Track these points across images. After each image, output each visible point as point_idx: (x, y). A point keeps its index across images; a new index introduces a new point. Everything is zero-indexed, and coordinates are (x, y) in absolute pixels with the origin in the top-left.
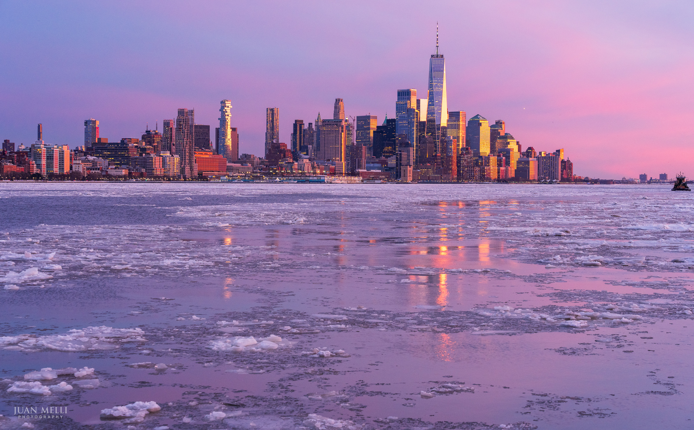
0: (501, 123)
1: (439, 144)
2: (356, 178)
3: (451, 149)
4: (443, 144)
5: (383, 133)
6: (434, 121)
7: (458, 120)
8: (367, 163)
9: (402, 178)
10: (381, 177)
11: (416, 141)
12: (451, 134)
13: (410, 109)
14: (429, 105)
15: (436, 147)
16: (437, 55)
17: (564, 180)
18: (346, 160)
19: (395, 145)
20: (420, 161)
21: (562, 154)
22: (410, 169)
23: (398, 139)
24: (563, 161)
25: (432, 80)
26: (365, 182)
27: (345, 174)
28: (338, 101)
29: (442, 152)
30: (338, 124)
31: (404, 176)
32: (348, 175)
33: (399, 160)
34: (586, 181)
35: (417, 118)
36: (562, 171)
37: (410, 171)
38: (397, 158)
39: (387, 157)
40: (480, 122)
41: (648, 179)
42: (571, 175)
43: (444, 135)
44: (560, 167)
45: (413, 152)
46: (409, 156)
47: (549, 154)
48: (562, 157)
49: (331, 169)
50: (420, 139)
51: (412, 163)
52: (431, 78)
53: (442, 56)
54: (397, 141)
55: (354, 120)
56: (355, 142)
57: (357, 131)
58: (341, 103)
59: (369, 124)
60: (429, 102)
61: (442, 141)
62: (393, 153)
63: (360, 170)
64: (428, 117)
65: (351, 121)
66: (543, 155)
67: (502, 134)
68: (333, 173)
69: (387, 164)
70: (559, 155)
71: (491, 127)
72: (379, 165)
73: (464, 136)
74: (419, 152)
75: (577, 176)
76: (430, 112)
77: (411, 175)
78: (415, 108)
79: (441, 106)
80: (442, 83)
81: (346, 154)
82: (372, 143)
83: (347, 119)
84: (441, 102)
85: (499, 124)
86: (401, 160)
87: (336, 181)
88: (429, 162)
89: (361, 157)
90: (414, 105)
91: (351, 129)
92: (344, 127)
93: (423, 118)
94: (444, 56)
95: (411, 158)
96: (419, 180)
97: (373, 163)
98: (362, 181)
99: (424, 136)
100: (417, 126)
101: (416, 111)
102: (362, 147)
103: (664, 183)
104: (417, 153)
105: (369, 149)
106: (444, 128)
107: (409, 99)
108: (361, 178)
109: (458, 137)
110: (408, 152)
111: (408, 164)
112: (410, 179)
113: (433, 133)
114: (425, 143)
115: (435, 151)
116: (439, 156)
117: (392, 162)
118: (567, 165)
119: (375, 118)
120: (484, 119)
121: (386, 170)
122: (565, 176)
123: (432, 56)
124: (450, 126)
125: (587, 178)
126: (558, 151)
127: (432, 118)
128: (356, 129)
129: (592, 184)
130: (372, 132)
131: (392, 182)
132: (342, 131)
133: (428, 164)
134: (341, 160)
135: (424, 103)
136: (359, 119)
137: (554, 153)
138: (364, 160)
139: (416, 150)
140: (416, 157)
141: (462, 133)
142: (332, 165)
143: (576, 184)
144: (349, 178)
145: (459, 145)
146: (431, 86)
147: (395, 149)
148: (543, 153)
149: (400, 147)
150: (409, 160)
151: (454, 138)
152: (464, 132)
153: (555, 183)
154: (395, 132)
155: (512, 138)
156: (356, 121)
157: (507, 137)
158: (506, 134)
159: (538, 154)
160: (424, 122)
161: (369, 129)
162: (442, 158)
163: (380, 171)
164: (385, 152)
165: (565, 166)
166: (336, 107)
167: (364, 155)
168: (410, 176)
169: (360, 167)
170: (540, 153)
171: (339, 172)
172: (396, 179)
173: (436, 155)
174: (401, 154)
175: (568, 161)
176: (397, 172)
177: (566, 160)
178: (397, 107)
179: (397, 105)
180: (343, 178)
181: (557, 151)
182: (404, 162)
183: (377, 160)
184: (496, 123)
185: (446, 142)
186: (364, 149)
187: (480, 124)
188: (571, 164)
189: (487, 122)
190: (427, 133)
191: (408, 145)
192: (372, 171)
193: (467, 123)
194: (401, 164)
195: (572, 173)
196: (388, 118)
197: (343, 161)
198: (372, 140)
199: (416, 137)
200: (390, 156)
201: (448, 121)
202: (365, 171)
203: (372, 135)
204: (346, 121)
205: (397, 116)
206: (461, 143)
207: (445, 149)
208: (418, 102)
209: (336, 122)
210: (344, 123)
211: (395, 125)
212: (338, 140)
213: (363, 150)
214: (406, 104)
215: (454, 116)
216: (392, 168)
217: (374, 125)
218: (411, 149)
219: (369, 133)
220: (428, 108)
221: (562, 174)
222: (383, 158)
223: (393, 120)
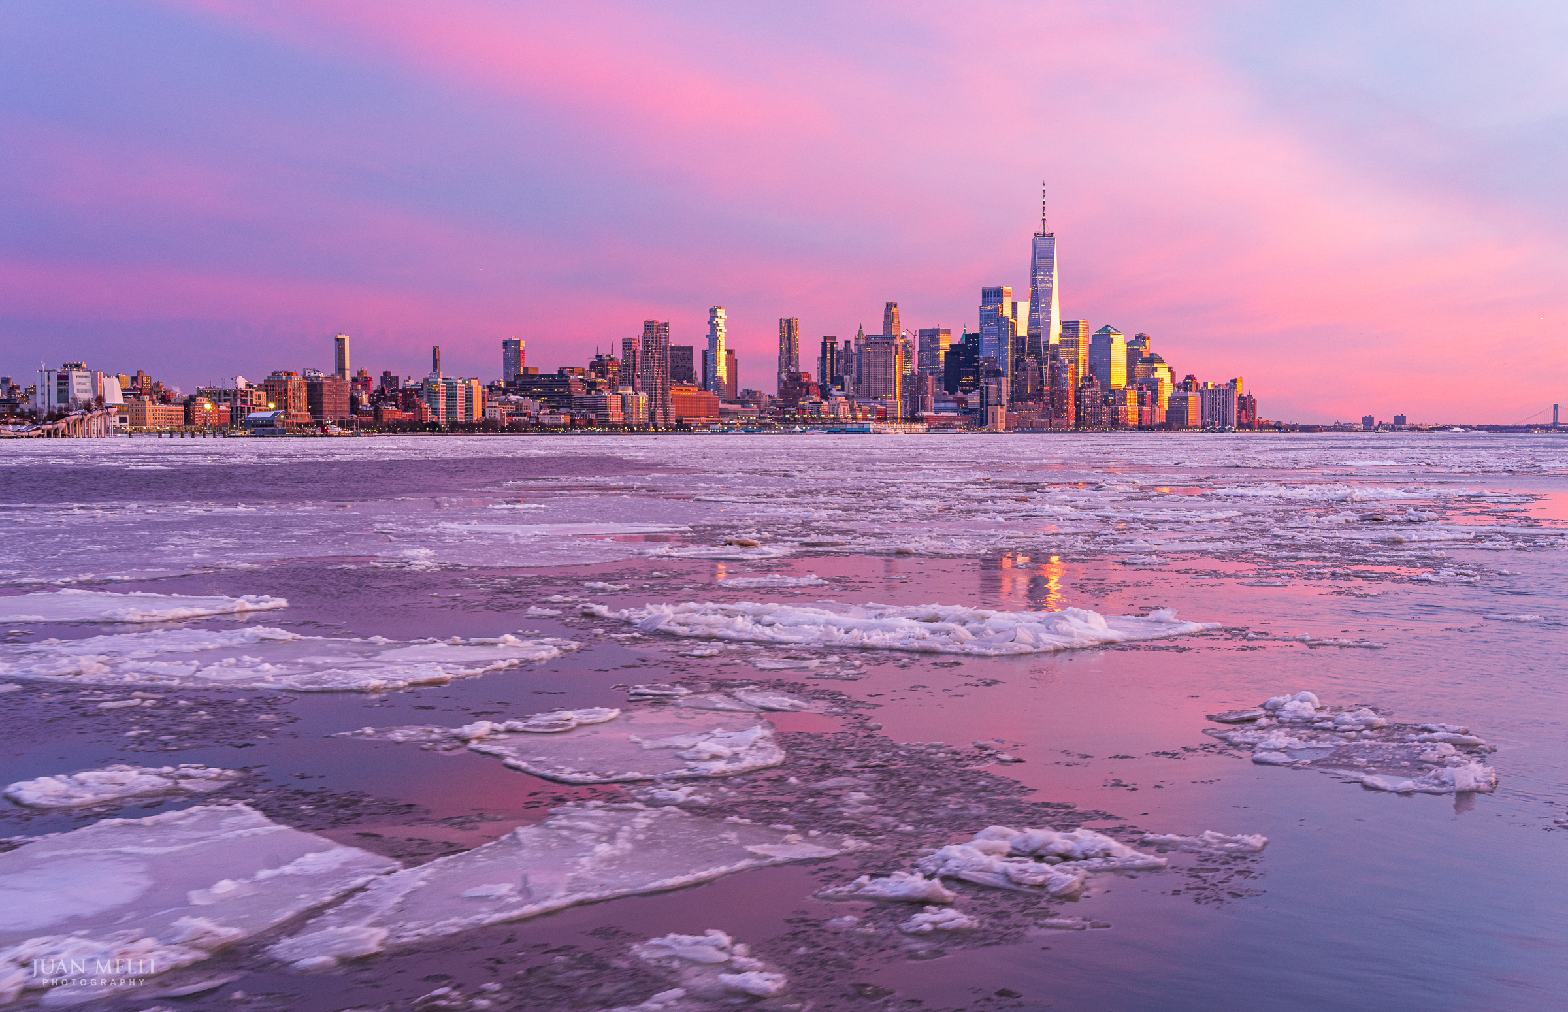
0: (1144, 338)
1: (1047, 372)
2: (919, 426)
3: (1066, 379)
4: (1054, 372)
5: (959, 355)
6: (1038, 336)
7: (1077, 335)
8: (935, 401)
9: (990, 424)
10: (956, 423)
11: (1012, 366)
12: (1065, 355)
13: (1002, 317)
14: (1031, 311)
15: (1042, 376)
16: (1044, 233)
17: (1242, 426)
18: (902, 397)
19: (978, 375)
20: (1018, 397)
21: (1239, 385)
22: (1001, 411)
23: (982, 364)
24: (1241, 397)
25: (1035, 272)
26: (932, 431)
27: (901, 419)
28: (890, 306)
29: (1052, 384)
30: (890, 341)
31: (993, 422)
32: (906, 420)
33: (985, 397)
34: (1278, 427)
35: (1013, 331)
36: (1240, 412)
37: (1002, 413)
38: (981, 393)
39: (966, 392)
40: (1112, 336)
41: (1376, 423)
42: (1254, 419)
43: (1055, 357)
44: (1236, 406)
45: (1006, 384)
46: (999, 390)
47: (1219, 385)
48: (1240, 389)
49: (879, 413)
50: (1018, 364)
51: (1004, 402)
52: (1034, 268)
53: (1051, 235)
54: (982, 368)
55: (915, 336)
56: (917, 370)
57: (919, 352)
58: (894, 310)
59: (938, 341)
60: (1031, 306)
61: (1052, 367)
62: (975, 386)
63: (924, 414)
64: (1029, 330)
65: (910, 338)
66: (1210, 388)
67: (1146, 355)
68: (883, 418)
69: (966, 403)
70: (1235, 388)
71: (1129, 344)
72: (954, 405)
73: (1086, 358)
74: (1016, 385)
75: (1263, 420)
76: (1033, 322)
77: (1004, 420)
78: (1010, 316)
79: (1050, 312)
80: (1052, 276)
81: (903, 389)
82: (943, 370)
83: (904, 333)
84: (1049, 306)
85: (1140, 339)
86: (987, 397)
87: (887, 430)
88: (1031, 400)
89: (926, 393)
90: (1007, 311)
91: (910, 349)
92: (900, 347)
93: (1022, 331)
94: (1055, 235)
95: (1004, 394)
96: (1016, 427)
97: (944, 402)
98: (928, 430)
99: (1023, 360)
100: (1012, 343)
101: (1011, 320)
102: (927, 377)
103: (1400, 429)
104: (1012, 386)
105: (939, 379)
106: (1054, 346)
107: (1001, 302)
108: (926, 426)
109: (1077, 361)
110: (999, 384)
111: (999, 403)
112: (1001, 426)
113: (1038, 356)
114: (1024, 369)
115: (1042, 382)
116: (1047, 390)
117: (974, 400)
118: (1247, 403)
119: (948, 332)
120: (1118, 332)
121: (965, 413)
122: (1244, 421)
123: (1036, 235)
124: (1064, 344)
125: (1279, 422)
126: (1234, 381)
127: (1036, 331)
128: (917, 349)
129: (1287, 432)
130: (942, 353)
131: (974, 432)
132: (897, 353)
133: (1030, 403)
134: (895, 398)
135: (1024, 308)
136: (923, 333)
137: (1227, 385)
138: (930, 398)
139: (1012, 381)
140: (1012, 392)
141: (1083, 355)
142: (882, 405)
143: (1261, 432)
144: (908, 425)
145: (1077, 373)
146: (1034, 282)
147: (978, 379)
148: (1209, 384)
149: (986, 377)
150: (1000, 396)
151: (1070, 361)
152: (1086, 352)
153: (1230, 430)
154: (978, 354)
155: (1161, 361)
156: (917, 338)
157: (1152, 359)
158: (1153, 355)
159: (1201, 386)
160: (1023, 338)
161: (938, 349)
162: (1052, 394)
163: (956, 414)
164: (962, 385)
165: (1244, 404)
166: (886, 316)
167: (930, 390)
168: (1001, 422)
169: (924, 408)
170: (1206, 385)
171: (892, 416)
172: (980, 426)
173: (1042, 390)
174: (987, 388)
175: (1249, 396)
176: (981, 416)
177: (1245, 395)
178: (981, 315)
179: (981, 311)
180: (899, 426)
181: (1231, 381)
182: (992, 400)
183: (951, 397)
184: (1136, 338)
185: (1057, 368)
186: (931, 381)
187: (1111, 340)
188: (1254, 401)
189: (1122, 336)
190: (1029, 355)
191: (998, 374)
192: (943, 414)
193: (1091, 337)
194: (987, 402)
195: (1255, 415)
196: (967, 333)
197: (898, 400)
198: (942, 365)
199: (1012, 362)
200: (970, 392)
201: (1061, 336)
202: (933, 414)
203: (942, 358)
204: (903, 337)
205: (981, 328)
206: (1081, 370)
207: (1056, 380)
208: (1014, 306)
209: (888, 339)
210: (898, 341)
211: (978, 342)
212: (888, 368)
213: (929, 383)
214: (996, 310)
215: (1070, 327)
216: (975, 410)
217: (945, 343)
218: (1003, 379)
219: (938, 356)
220: (1030, 316)
221: (1240, 418)
222: (960, 394)
223: (976, 336)
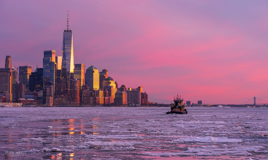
0: (106, 71)
1: (69, 83)
2: (19, 104)
3: (76, 86)
4: (71, 83)
5: (35, 76)
6: (65, 69)
7: (80, 69)
8: (26, 94)
9: (47, 103)
10: (34, 103)
11: (55, 81)
12: (76, 77)
13: (51, 62)
14: (63, 60)
15: (67, 85)
16: (68, 30)
17: (143, 105)
18: (12, 93)
19: (42, 84)
20: (58, 93)
21: (141, 89)
22: (51, 98)
23: (44, 80)
24: (142, 94)
25: (65, 45)
26: (24, 106)
27: (12, 101)
28: (8, 57)
29: (71, 88)
30: (8, 71)
31: (48, 103)
32: (13, 102)
33: (45, 93)
34: (156, 105)
35: (56, 67)
36: (142, 99)
37: (51, 99)
38: (43, 91)
39: (38, 91)
40: (94, 70)
41: (191, 104)
42: (147, 102)
43: (72, 78)
44: (140, 97)
45: (53, 88)
46: (51, 90)
47: (134, 89)
48: (142, 91)
49: (3, 99)
50: (57, 80)
51: (52, 95)
52: (64, 44)
53: (71, 31)
54: (44, 82)
55: (17, 69)
56: (19, 82)
57: (19, 75)
58: (9, 59)
59: (27, 71)
60: (63, 58)
61: (71, 82)
62: (41, 88)
63: (21, 99)
64: (62, 67)
65: (16, 69)
66: (130, 90)
67: (106, 77)
68: (5, 101)
69: (37, 95)
70: (140, 90)
71: (100, 73)
72: (33, 96)
73: (84, 78)
74: (57, 88)
75: (150, 102)
76: (64, 64)
77: (52, 102)
78: (55, 61)
79: (70, 61)
80: (71, 47)
81: (13, 89)
82: (28, 82)
83: (13, 68)
84: (70, 58)
85: (104, 71)
86: (46, 93)
87: (6, 106)
88: (63, 94)
89: (22, 91)
90: (54, 60)
91: (15, 74)
92: (12, 73)
93: (59, 67)
94: (72, 31)
95: (52, 92)
96: (57, 105)
97: (29, 95)
98: (22, 105)
99: (60, 79)
100: (56, 72)
101: (55, 63)
102: (22, 85)
103: (200, 106)
104: (55, 89)
105: (27, 86)
106: (72, 73)
107: (51, 56)
108: (22, 104)
109: (80, 79)
110: (51, 88)
111: (51, 95)
112: (51, 104)
113: (65, 77)
114: (60, 82)
115: (67, 87)
116: (69, 91)
117: (41, 94)
118: (144, 96)
119: (30, 67)
120: (96, 69)
121: (37, 99)
122: (143, 102)
123: (65, 31)
124: (75, 73)
125: (156, 103)
126: (139, 87)
127: (65, 67)
128: (18, 74)
129: (159, 107)
130: (28, 76)
131: (41, 106)
132: (10, 75)
133: (62, 95)
134: (9, 93)
135: (60, 59)
136: (21, 68)
137: (137, 89)
138: (23, 93)
139: (55, 87)
140: (55, 91)
141: (83, 77)
142: (4, 96)
143: (150, 107)
144: (14, 104)
145: (80, 84)
146: (64, 49)
147: (42, 86)
148: (130, 88)
149: (45, 85)
150: (51, 93)
151: (78, 79)
152: (84, 76)
153: (138, 106)
154: (42, 76)
155: (112, 80)
156: (18, 70)
157: (109, 79)
158: (109, 77)
159: (127, 89)
160: (60, 70)
161: (27, 74)
162: (71, 92)
163: (33, 99)
164: (36, 88)
165: (143, 96)
166: (6, 61)
167: (23, 90)
168: (51, 102)
169: (21, 97)
170: (129, 89)
171: (8, 100)
172: (43, 104)
173: (67, 90)
174: (46, 89)
175: (145, 93)
176: (44, 100)
177: (144, 93)
178: (43, 61)
179: (43, 60)
180: (11, 104)
181: (138, 87)
182: (48, 94)
183: (31, 93)
184: (103, 71)
185: (73, 82)
186: (24, 86)
187: (93, 72)
188: (147, 95)
189: (98, 70)
190: (62, 77)
191: (50, 84)
192: (28, 99)
193: (86, 70)
194: (46, 95)
195: (147, 100)
196: (38, 68)
197: (10, 94)
198: (28, 81)
199: (55, 79)
200: (39, 91)
201: (74, 69)
202: (24, 99)
203: (28, 78)
204: (13, 69)
205: (44, 66)
206: (82, 83)
207: (73, 86)
208: (56, 58)
209: (7, 70)
210: (11, 71)
211: (42, 72)
212: (7, 81)
213: (23, 87)
214: (49, 59)
215: (78, 66)
216: (41, 98)
217: (29, 72)
218: (52, 86)
219: (27, 77)
220: (62, 62)
221: (142, 101)
222: (35, 92)
223: (41, 69)
